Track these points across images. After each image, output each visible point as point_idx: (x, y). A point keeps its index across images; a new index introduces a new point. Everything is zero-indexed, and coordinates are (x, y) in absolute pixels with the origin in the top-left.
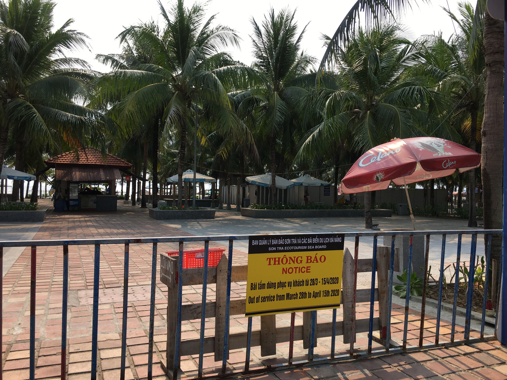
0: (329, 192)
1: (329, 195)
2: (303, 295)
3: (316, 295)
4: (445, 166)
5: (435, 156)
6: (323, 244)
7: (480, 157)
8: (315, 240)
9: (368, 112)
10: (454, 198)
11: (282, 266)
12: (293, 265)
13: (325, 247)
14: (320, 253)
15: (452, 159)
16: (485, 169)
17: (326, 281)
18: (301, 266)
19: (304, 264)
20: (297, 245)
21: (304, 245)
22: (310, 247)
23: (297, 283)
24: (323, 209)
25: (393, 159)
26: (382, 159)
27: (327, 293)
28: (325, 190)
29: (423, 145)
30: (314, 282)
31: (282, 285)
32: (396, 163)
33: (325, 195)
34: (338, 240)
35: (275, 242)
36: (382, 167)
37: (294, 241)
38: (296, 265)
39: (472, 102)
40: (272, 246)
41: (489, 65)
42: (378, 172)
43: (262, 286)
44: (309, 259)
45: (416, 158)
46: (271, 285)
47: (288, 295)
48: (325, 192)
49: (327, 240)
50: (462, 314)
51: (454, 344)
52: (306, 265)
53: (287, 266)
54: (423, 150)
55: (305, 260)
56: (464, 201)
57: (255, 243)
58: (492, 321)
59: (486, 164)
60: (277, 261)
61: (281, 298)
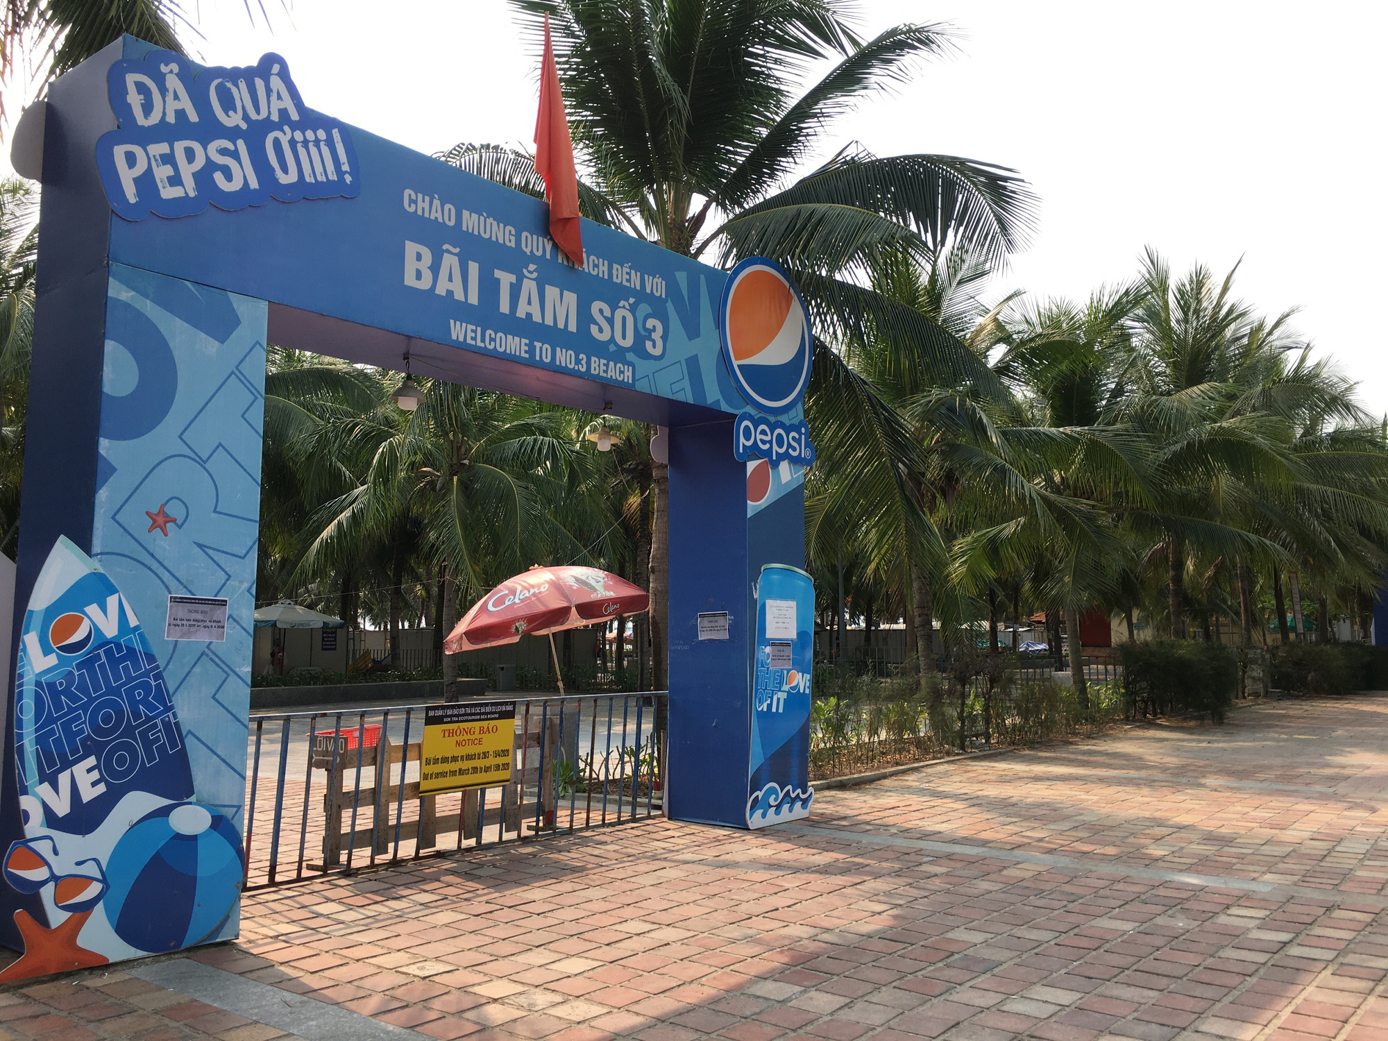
0: (335, 640)
1: (335, 649)
2: (475, 770)
3: (487, 769)
4: (606, 611)
5: (594, 597)
6: (495, 713)
7: (647, 597)
8: (488, 709)
9: (455, 478)
10: (607, 647)
11: (455, 738)
12: (466, 737)
13: (497, 716)
14: (492, 723)
15: (614, 601)
16: (653, 617)
17: (497, 754)
18: (473, 737)
19: (477, 736)
20: (471, 714)
21: (478, 714)
22: (482, 717)
23: (470, 757)
24: (331, 683)
25: (537, 602)
26: (522, 601)
27: (497, 767)
28: (323, 638)
29: (577, 580)
30: (486, 755)
31: (455, 759)
32: (541, 609)
33: (323, 649)
34: (510, 708)
35: (449, 712)
36: (522, 613)
37: (468, 711)
38: (469, 737)
39: (641, 463)
40: (447, 716)
41: (658, 481)
42: (518, 619)
43: (436, 761)
44: (481, 730)
45: (568, 600)
46: (445, 760)
47: (460, 770)
48: (323, 640)
49: (499, 709)
50: (628, 803)
51: (620, 823)
52: (479, 737)
53: (460, 738)
54: (578, 589)
55: (477, 730)
56: (629, 654)
57: (431, 713)
58: (659, 802)
59: (655, 610)
60: (452, 733)
61: (453, 773)
